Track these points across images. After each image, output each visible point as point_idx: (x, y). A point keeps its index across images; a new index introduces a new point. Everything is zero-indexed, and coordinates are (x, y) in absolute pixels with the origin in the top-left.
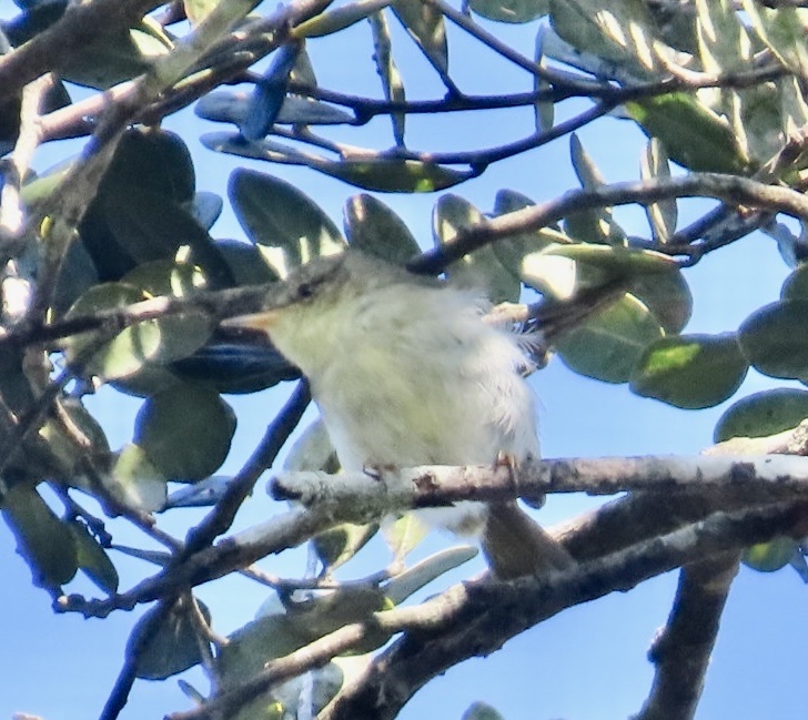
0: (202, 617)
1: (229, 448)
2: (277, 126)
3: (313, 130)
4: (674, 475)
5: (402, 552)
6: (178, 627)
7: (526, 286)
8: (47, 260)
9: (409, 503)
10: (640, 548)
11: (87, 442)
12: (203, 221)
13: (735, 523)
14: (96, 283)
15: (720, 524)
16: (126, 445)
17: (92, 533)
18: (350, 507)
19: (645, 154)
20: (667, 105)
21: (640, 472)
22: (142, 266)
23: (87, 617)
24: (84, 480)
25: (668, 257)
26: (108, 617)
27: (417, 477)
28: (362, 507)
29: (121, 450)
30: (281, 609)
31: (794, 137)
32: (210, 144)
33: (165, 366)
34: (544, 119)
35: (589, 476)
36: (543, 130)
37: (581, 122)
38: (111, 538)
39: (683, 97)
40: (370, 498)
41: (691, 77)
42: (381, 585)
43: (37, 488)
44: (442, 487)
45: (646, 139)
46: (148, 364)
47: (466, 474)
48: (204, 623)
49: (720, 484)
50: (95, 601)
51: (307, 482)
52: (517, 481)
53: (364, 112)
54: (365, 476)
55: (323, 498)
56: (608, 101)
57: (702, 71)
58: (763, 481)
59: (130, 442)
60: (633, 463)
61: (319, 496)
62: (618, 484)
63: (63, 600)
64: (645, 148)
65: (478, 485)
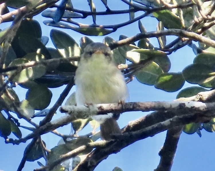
2: (63, 19)
3: (72, 20)
4: (164, 106)
5: (95, 128)
6: (37, 147)
7: (127, 60)
8: (3, 52)
9: (96, 113)
10: (155, 126)
11: (14, 99)
12: (44, 43)
13: (180, 119)
14: (16, 58)
15: (176, 119)
16: (24, 100)
17: (15, 122)
18: (81, 114)
19: (158, 25)
20: (164, 13)
21: (156, 106)
22: (28, 54)
23: (14, 144)
24: (13, 109)
25: (164, 52)
26: (19, 144)
27: (98, 107)
28: (84, 115)
29: (22, 101)
30: (64, 143)
31: (196, 21)
32: (45, 23)
33: (34, 80)
34: (132, 17)
35: (142, 106)
36: (132, 20)
37: (141, 17)
38: (20, 124)
39: (168, 11)
40: (86, 112)
41: (170, 6)
42: (90, 137)
43: (1, 111)
44: (105, 109)
45: (158, 22)
46: (30, 80)
47: (111, 106)
48: (44, 146)
49: (176, 108)
50: (16, 140)
51: (70, 108)
52: (124, 108)
53: (85, 15)
54: (85, 107)
55: (74, 112)
56: (148, 12)
57: (173, 4)
58: (187, 108)
59: (25, 99)
60: (154, 103)
61: (73, 111)
62: (150, 108)
63: (8, 140)
65: (114, 109)
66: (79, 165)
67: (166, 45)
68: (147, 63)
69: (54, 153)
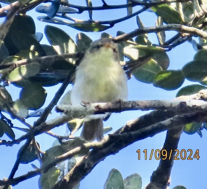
0: (38, 146)
1: (45, 101)
2: (57, 14)
3: (67, 15)
4: (165, 105)
6: (31, 149)
7: (125, 57)
9: (93, 113)
10: (156, 125)
12: (38, 40)
13: (181, 118)
15: (177, 118)
17: (8, 123)
18: (77, 114)
20: (163, 7)
21: (156, 104)
22: (21, 51)
23: (7, 146)
24: (6, 109)
25: (163, 49)
26: (13, 146)
27: (95, 106)
28: (80, 114)
30: (59, 144)
31: (197, 15)
32: (39, 19)
33: (28, 79)
34: (130, 11)
35: (142, 105)
36: (130, 15)
37: (139, 12)
38: (13, 125)
39: (166, 5)
40: (83, 112)
44: (102, 108)
45: (157, 17)
46: (24, 78)
47: (108, 105)
48: (38, 148)
49: (177, 107)
50: (9, 141)
51: (66, 108)
52: (122, 107)
53: (81, 10)
54: (82, 106)
55: (70, 112)
56: (147, 6)
58: (189, 107)
61: (69, 111)
64: (157, 19)
66: (75, 167)
67: (166, 41)
68: (146, 60)
69: (49, 155)
